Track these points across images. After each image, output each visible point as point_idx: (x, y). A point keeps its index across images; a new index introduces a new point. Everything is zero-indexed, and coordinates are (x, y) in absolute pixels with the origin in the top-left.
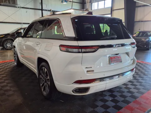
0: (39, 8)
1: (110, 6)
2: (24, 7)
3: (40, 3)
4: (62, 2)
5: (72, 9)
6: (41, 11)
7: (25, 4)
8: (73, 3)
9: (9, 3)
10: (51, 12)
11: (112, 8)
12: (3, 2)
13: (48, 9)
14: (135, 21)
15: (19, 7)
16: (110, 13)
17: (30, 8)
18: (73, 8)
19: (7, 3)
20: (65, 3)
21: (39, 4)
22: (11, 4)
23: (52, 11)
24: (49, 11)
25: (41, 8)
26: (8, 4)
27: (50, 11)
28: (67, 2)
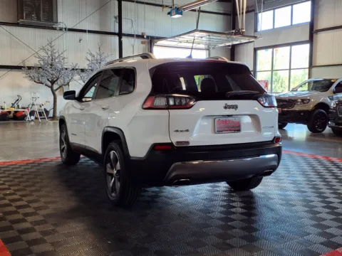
0: (112, 31)
2: (75, 28)
3: (116, 18)
4: (169, 13)
5: (196, 30)
6: (117, 38)
7: (78, 21)
8: (201, 14)
9: (39, 19)
10: (143, 40)
12: (23, 18)
13: (136, 33)
15: (61, 29)
17: (90, 32)
18: (199, 28)
19: (32, 19)
20: (177, 16)
21: (114, 19)
22: (42, 22)
23: (148, 37)
24: (138, 36)
25: (117, 31)
26: (35, 21)
27: (141, 36)
28: (181, 14)
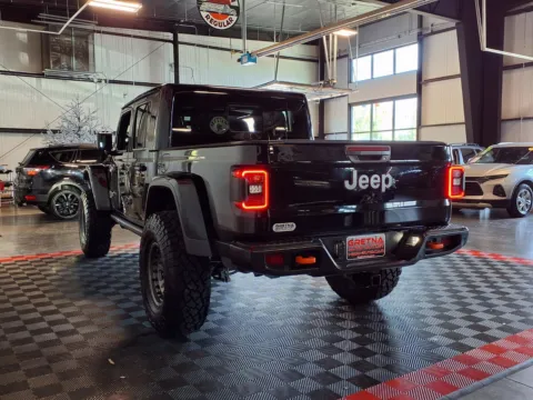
1: (415, 67)
2: (118, 79)
3: (171, 65)
4: (239, 60)
5: (275, 82)
8: (280, 60)
9: (70, 68)
11: (420, 75)
12: (49, 68)
14: (503, 117)
15: (100, 81)
16: (415, 91)
17: (137, 84)
18: (279, 80)
19: (61, 68)
21: (168, 68)
22: (75, 72)
25: (172, 82)
26: (64, 71)
28: (254, 61)
